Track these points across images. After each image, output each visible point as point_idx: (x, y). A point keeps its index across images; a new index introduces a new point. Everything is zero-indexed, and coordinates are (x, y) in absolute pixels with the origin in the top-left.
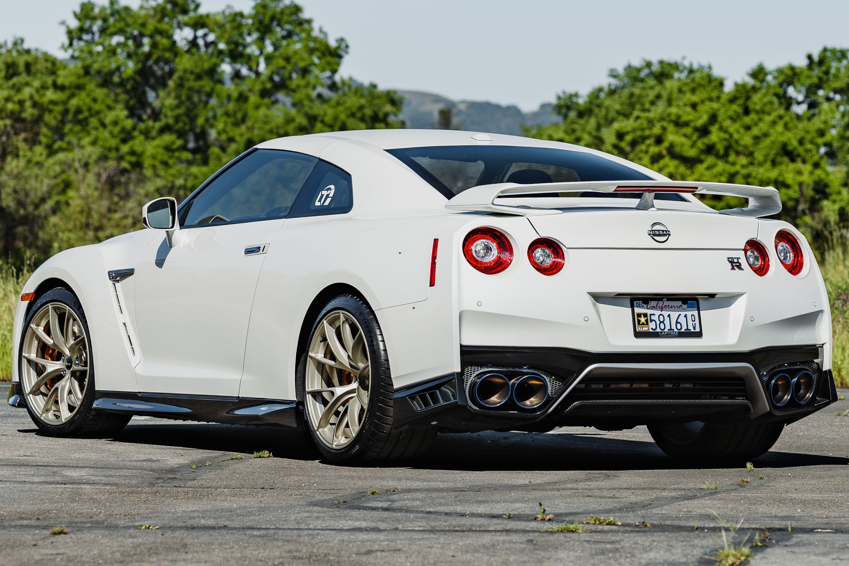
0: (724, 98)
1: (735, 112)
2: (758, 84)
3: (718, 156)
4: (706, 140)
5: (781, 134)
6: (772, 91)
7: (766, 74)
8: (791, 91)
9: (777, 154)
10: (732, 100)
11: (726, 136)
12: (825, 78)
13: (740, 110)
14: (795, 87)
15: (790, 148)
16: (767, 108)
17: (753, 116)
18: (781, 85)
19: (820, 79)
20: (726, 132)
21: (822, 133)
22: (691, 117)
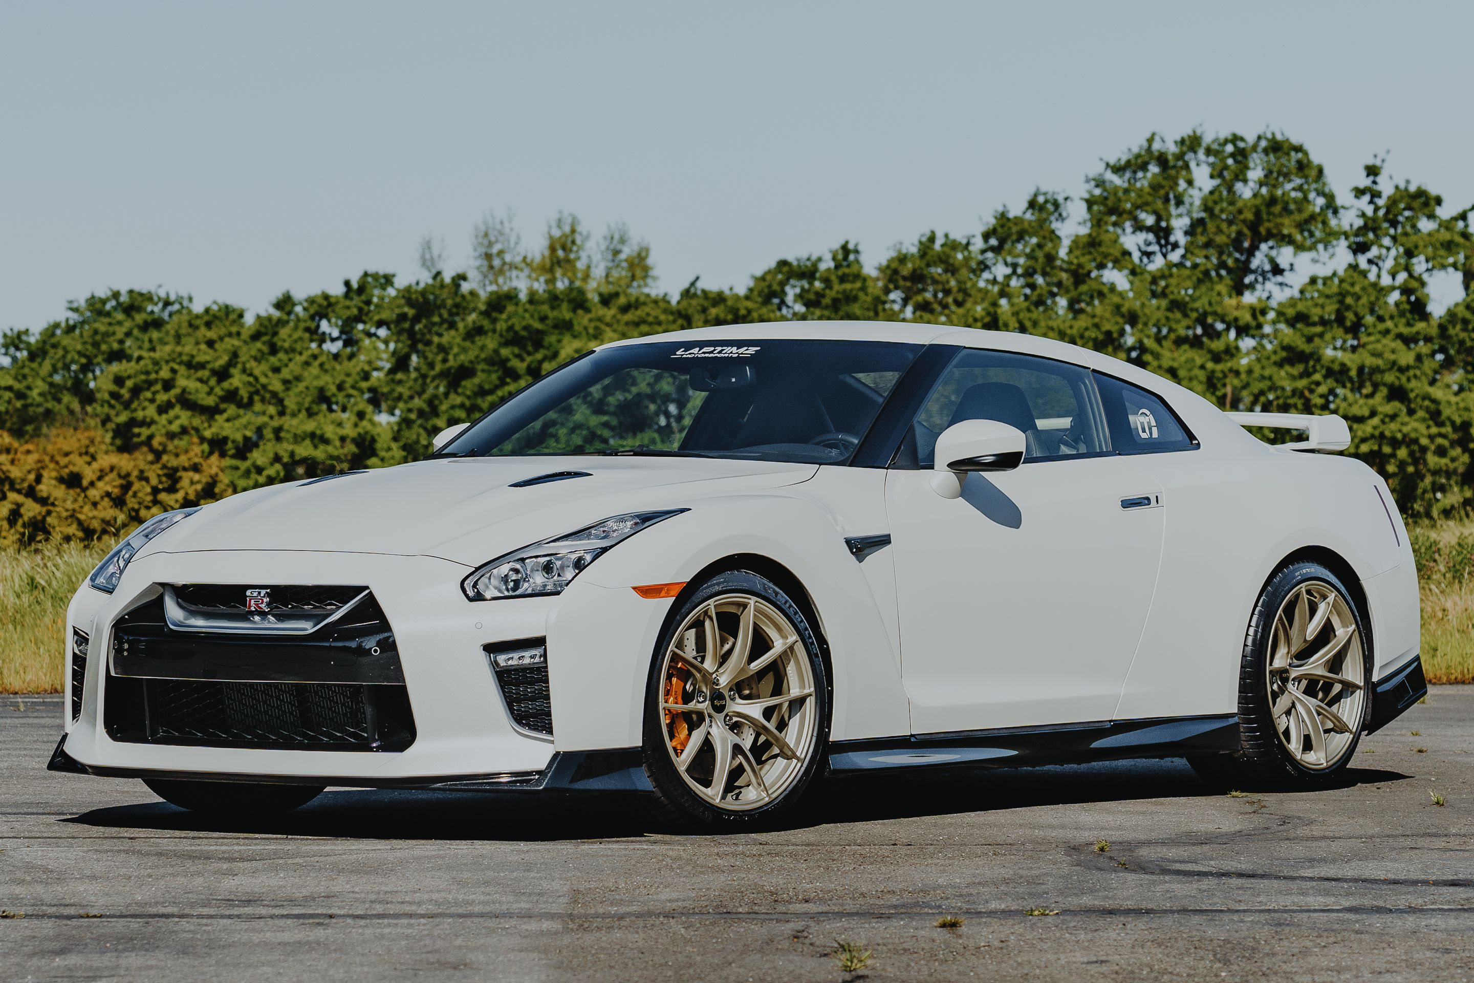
0: (245, 335)
1: (260, 350)
2: (285, 317)
3: (240, 405)
4: (226, 385)
5: (317, 377)
6: (302, 325)
7: (294, 305)
8: (324, 326)
9: (313, 402)
10: (256, 337)
11: (251, 379)
12: (366, 308)
13: (265, 349)
14: (329, 321)
15: (328, 394)
16: (298, 347)
17: (281, 355)
18: (312, 318)
19: (360, 310)
20: (251, 375)
21: (366, 376)
22: (208, 358)
